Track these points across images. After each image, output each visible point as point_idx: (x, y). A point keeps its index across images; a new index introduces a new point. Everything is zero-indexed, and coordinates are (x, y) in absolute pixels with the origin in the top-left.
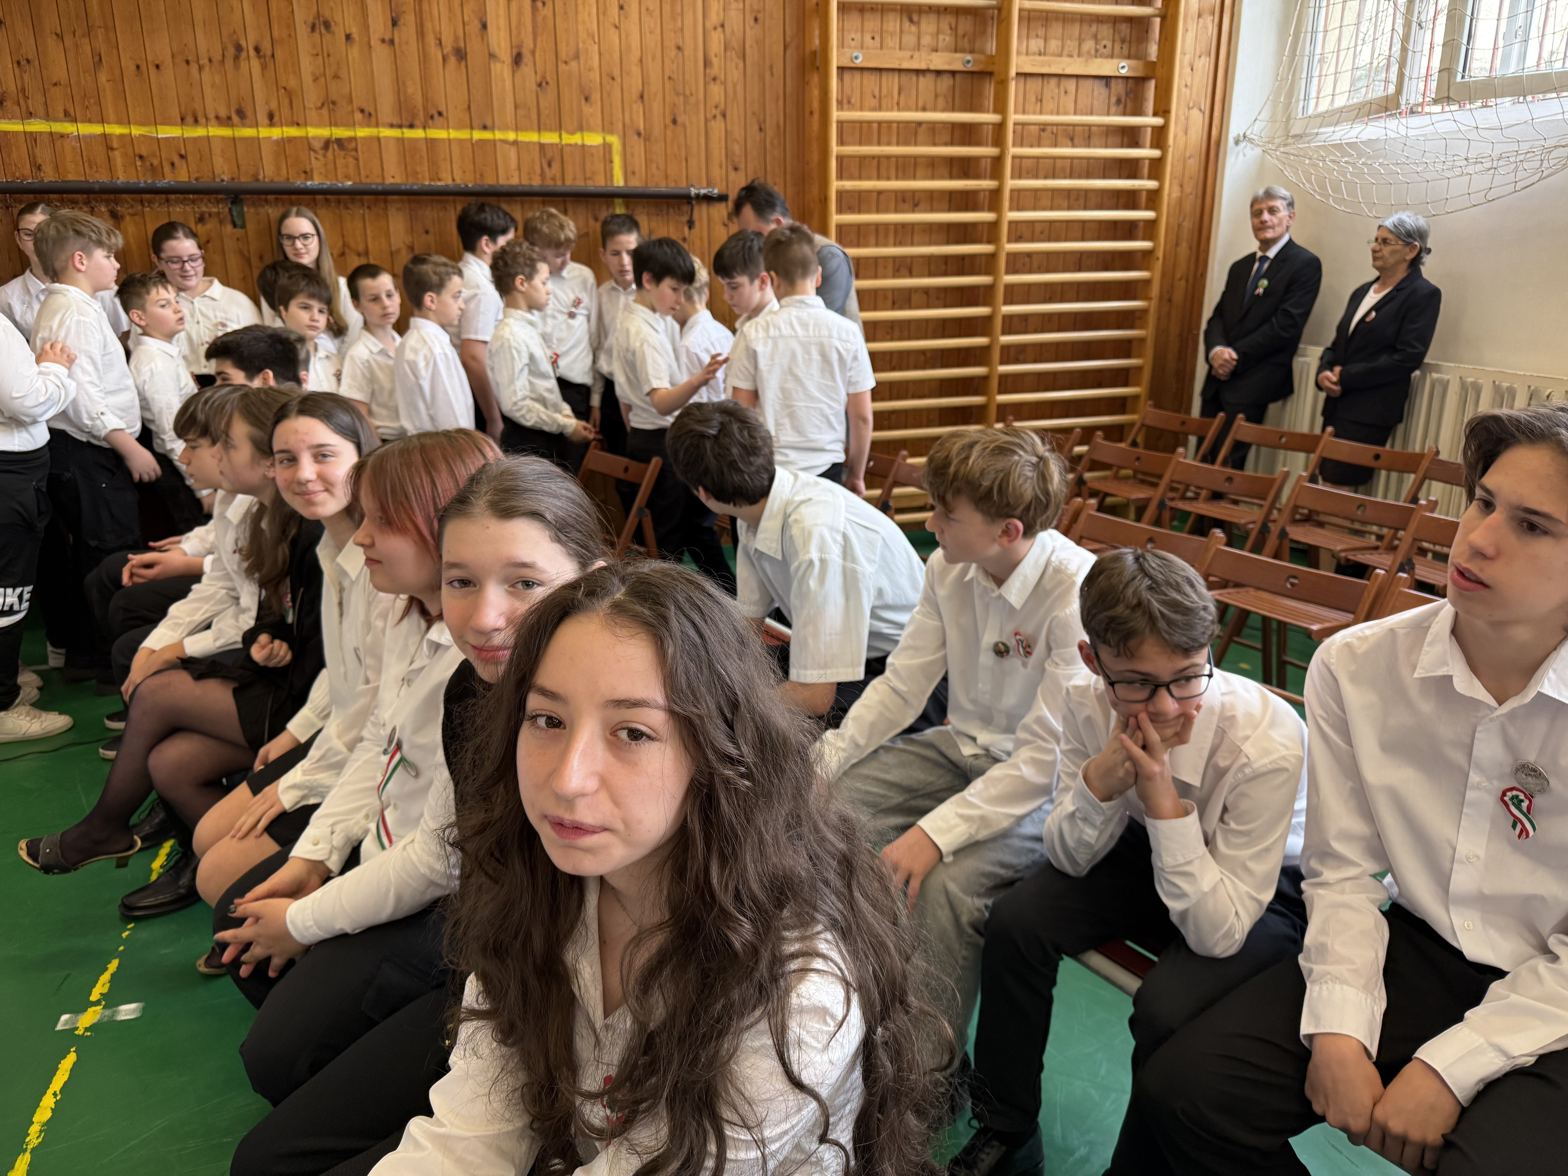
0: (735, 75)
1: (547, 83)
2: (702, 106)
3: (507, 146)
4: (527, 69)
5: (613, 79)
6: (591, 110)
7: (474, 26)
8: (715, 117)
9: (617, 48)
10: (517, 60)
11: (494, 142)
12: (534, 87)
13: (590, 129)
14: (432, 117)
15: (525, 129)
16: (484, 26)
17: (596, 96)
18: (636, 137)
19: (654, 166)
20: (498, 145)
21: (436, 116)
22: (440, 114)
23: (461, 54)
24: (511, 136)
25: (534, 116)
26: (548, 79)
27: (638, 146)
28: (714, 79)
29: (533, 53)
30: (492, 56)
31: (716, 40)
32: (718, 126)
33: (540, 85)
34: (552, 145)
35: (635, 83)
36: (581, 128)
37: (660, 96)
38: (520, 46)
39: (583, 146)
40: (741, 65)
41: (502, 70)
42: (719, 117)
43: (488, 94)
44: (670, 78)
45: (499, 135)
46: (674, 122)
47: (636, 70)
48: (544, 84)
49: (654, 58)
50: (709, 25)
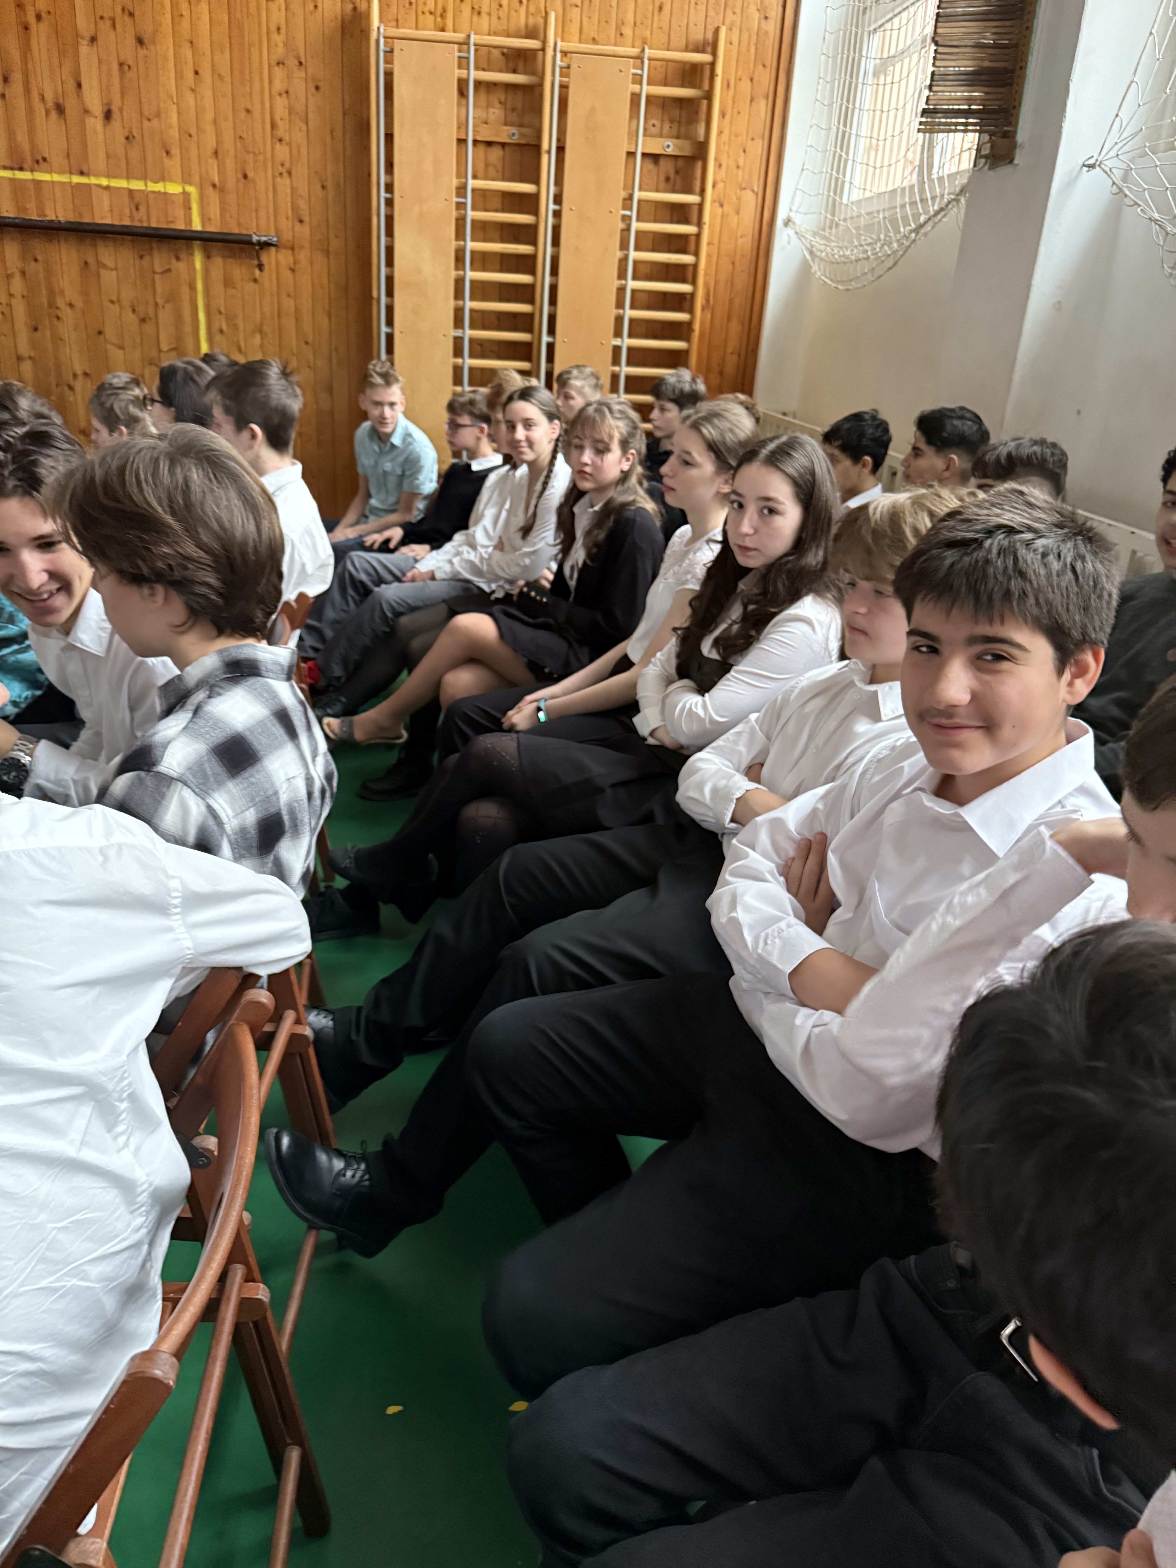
0: (299, 137)
1: (134, 137)
2: (270, 164)
3: (101, 190)
4: (116, 123)
5: (190, 136)
6: (171, 163)
7: (71, 85)
8: (281, 174)
9: (193, 109)
10: (108, 115)
11: (89, 186)
12: (123, 140)
13: (171, 180)
14: (38, 162)
15: (116, 177)
16: (79, 85)
17: (175, 151)
18: (211, 188)
19: (228, 215)
20: (93, 188)
21: (41, 161)
22: (44, 159)
23: (60, 109)
24: (104, 182)
25: (123, 164)
26: (135, 134)
27: (214, 198)
28: (280, 140)
29: (121, 110)
30: (87, 111)
31: (281, 104)
32: (284, 183)
33: (127, 138)
34: (138, 191)
35: (210, 142)
36: (162, 179)
37: (232, 152)
38: (109, 104)
39: (165, 193)
40: (304, 128)
41: (95, 123)
42: (285, 175)
43: (85, 145)
44: (241, 137)
45: (93, 180)
46: (245, 177)
47: (210, 129)
48: (131, 137)
49: (226, 120)
50: (275, 93)
